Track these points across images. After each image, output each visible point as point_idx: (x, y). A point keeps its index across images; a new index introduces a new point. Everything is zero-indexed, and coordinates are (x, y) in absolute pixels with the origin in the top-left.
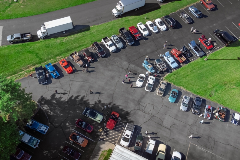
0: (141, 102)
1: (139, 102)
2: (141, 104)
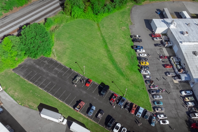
0: (175, 117)
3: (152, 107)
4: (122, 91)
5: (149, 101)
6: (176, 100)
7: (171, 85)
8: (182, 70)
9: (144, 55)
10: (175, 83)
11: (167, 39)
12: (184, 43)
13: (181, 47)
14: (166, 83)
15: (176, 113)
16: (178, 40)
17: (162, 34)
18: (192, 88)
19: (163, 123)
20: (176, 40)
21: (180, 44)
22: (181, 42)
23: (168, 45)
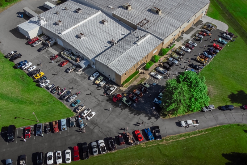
0: (97, 105)
1: (98, 105)
2: (97, 104)
3: (72, 111)
4: (32, 120)
5: (66, 108)
6: (89, 89)
7: (77, 79)
8: (78, 59)
9: (33, 67)
10: (80, 75)
11: (47, 38)
12: (63, 33)
13: (62, 38)
14: (72, 80)
15: (96, 100)
16: (56, 33)
17: (39, 36)
18: (96, 69)
19: (90, 117)
20: (54, 34)
21: (60, 35)
22: (60, 33)
23: (51, 43)
